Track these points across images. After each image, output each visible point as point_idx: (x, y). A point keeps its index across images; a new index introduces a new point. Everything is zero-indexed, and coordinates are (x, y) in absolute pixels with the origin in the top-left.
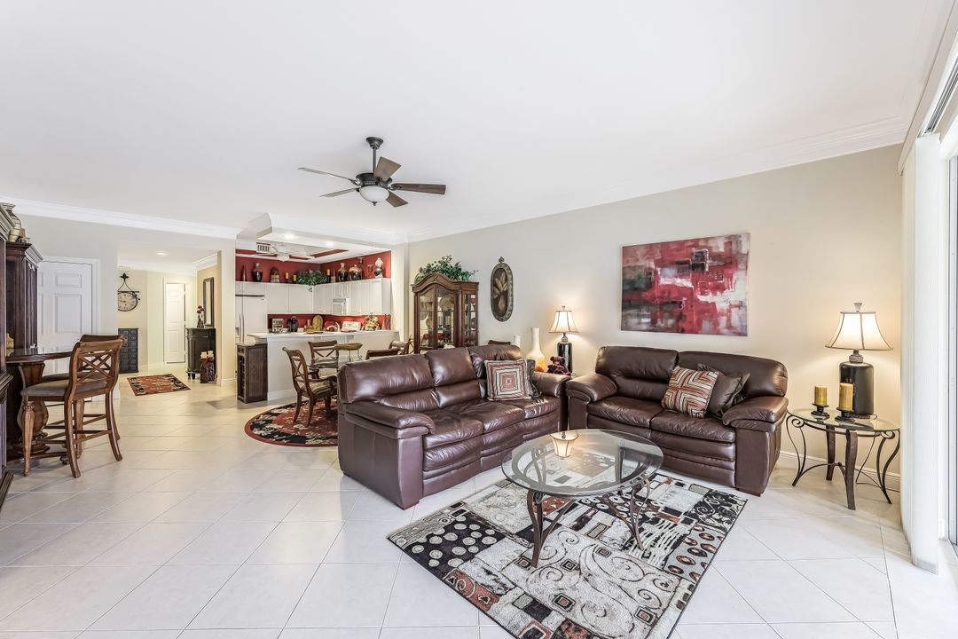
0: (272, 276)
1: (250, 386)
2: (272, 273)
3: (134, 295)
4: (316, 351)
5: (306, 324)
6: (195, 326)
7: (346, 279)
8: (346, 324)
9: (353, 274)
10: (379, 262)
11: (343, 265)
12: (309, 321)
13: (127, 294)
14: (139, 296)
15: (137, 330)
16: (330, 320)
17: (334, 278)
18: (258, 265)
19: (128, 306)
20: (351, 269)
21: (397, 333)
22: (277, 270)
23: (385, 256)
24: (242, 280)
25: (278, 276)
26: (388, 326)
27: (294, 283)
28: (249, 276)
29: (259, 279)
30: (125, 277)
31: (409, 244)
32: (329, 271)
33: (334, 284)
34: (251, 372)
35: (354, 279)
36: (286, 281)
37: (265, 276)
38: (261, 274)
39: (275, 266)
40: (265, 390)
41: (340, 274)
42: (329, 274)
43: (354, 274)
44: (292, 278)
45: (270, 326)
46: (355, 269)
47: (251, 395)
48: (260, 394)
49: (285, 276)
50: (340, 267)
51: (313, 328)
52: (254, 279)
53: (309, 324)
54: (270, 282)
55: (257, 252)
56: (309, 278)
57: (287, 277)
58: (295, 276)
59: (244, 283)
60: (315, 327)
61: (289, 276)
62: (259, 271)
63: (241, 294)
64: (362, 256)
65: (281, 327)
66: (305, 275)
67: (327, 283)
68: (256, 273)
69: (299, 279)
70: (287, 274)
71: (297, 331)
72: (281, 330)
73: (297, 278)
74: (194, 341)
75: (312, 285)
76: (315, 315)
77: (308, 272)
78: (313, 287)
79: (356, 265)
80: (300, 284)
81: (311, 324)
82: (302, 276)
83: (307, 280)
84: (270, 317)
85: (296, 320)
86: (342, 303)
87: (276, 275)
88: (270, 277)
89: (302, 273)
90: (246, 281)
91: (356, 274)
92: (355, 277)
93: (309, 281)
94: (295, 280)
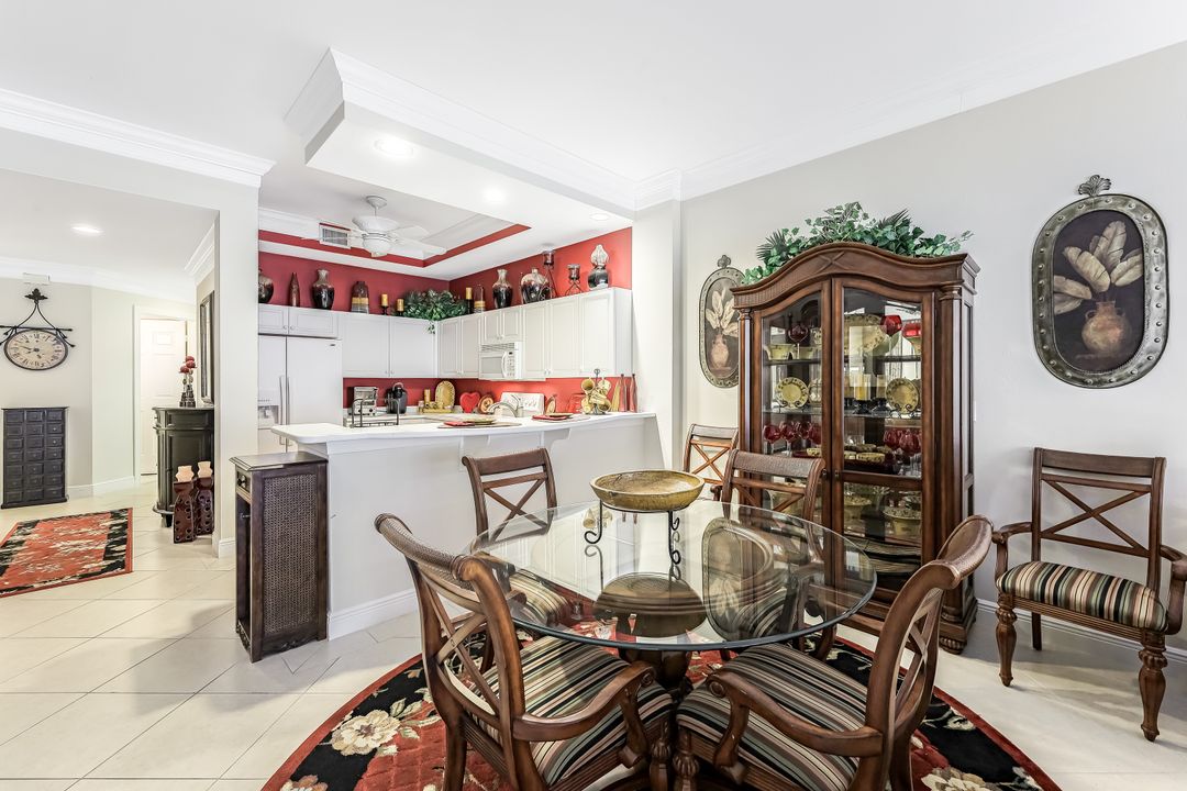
0: (356, 300)
1: (270, 601)
2: (353, 294)
3: (60, 335)
4: (487, 488)
5: (423, 399)
7: (509, 300)
9: (529, 289)
10: (600, 254)
11: (502, 274)
12: (427, 392)
13: (41, 334)
14: (71, 338)
15: (63, 410)
16: (471, 392)
17: (480, 304)
18: (323, 273)
19: (46, 360)
20: (526, 279)
21: (651, 421)
22: (365, 287)
23: (617, 241)
24: (289, 304)
25: (366, 301)
26: (629, 401)
27: (399, 314)
28: (305, 297)
29: (325, 304)
30: (36, 296)
31: (683, 204)
32: (469, 290)
33: (481, 317)
34: (273, 552)
35: (530, 300)
36: (383, 311)
37: (339, 298)
38: (331, 293)
39: (361, 278)
40: (321, 604)
41: (497, 294)
42: (469, 297)
43: (532, 289)
44: (395, 305)
45: (349, 401)
46: (535, 278)
47: (271, 629)
48: (305, 618)
49: (380, 299)
50: (496, 277)
51: (436, 407)
52: (317, 303)
53: (428, 398)
54: (350, 311)
55: (321, 242)
56: (428, 305)
57: (385, 303)
58: (401, 302)
59: (294, 309)
60: (440, 404)
61: (388, 299)
62: (326, 287)
63: (285, 332)
64: (549, 249)
65: (372, 404)
66: (420, 299)
67: (466, 313)
68: (320, 290)
69: (409, 307)
70: (385, 297)
71: (403, 412)
72: (371, 411)
73: (405, 304)
74: (171, 438)
75: (435, 319)
76: (440, 380)
77: (427, 296)
78: (436, 323)
79: (535, 271)
80: (411, 316)
81: (433, 398)
82: (415, 302)
83: (425, 310)
84: (350, 385)
85: (402, 391)
86: (506, 354)
87: (363, 296)
88: (351, 301)
89: (415, 295)
90: (298, 305)
91: (537, 289)
92: (533, 296)
93: (429, 311)
94: (401, 309)
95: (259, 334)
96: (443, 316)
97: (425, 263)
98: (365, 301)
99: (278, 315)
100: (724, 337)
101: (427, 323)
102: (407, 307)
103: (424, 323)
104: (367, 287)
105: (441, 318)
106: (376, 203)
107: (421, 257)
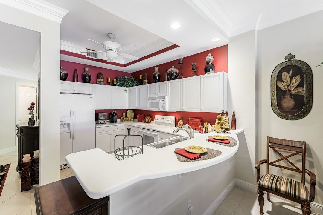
0: (99, 80)
2: (98, 77)
6: (25, 123)
8: (157, 117)
10: (210, 58)
11: (157, 69)
12: (124, 114)
17: (146, 81)
18: (87, 69)
20: (169, 70)
22: (102, 74)
23: (222, 50)
24: (74, 81)
27: (114, 85)
28: (80, 78)
29: (88, 81)
32: (141, 76)
33: (148, 86)
35: (171, 79)
36: (109, 84)
37: (93, 78)
38: (90, 77)
41: (155, 77)
42: (141, 78)
43: (172, 75)
44: (113, 81)
45: (97, 119)
46: (173, 70)
49: (108, 79)
50: (154, 70)
52: (84, 81)
53: (124, 116)
54: (97, 84)
55: (87, 56)
56: (125, 81)
57: (109, 81)
58: (115, 80)
59: (76, 83)
60: (129, 119)
61: (110, 80)
62: (88, 75)
63: (72, 92)
64: (181, 58)
65: (105, 119)
66: (122, 80)
67: (139, 85)
68: (86, 76)
69: (118, 82)
70: (109, 79)
71: (116, 122)
72: (105, 122)
73: (116, 81)
74: (23, 139)
75: (128, 87)
76: (128, 110)
77: (125, 78)
78: (128, 88)
79: (173, 67)
80: (119, 86)
81: (126, 116)
82: (120, 81)
83: (124, 84)
84: (97, 112)
85: (116, 114)
86: (161, 101)
87: (102, 78)
88: (97, 80)
89: (120, 78)
90: (77, 81)
91: (175, 74)
92: (173, 77)
93: (125, 84)
94: (115, 83)
95: (60, 93)
96: (131, 86)
97: (125, 66)
98: (103, 80)
99: (69, 85)
100: (291, 94)
101: (125, 88)
102: (117, 82)
103: (123, 88)
104: (103, 75)
105: (130, 87)
106: (111, 37)
107: (123, 63)
